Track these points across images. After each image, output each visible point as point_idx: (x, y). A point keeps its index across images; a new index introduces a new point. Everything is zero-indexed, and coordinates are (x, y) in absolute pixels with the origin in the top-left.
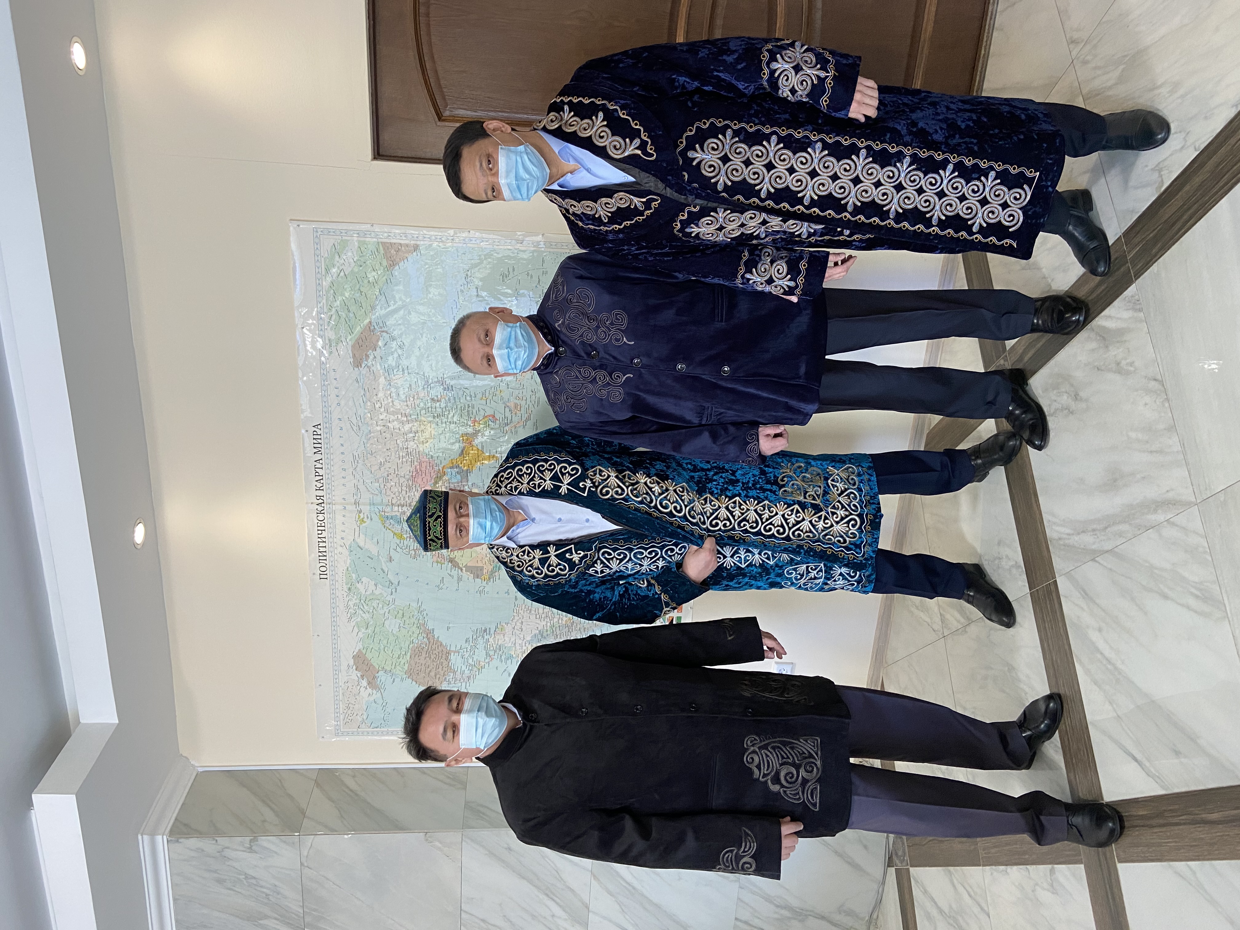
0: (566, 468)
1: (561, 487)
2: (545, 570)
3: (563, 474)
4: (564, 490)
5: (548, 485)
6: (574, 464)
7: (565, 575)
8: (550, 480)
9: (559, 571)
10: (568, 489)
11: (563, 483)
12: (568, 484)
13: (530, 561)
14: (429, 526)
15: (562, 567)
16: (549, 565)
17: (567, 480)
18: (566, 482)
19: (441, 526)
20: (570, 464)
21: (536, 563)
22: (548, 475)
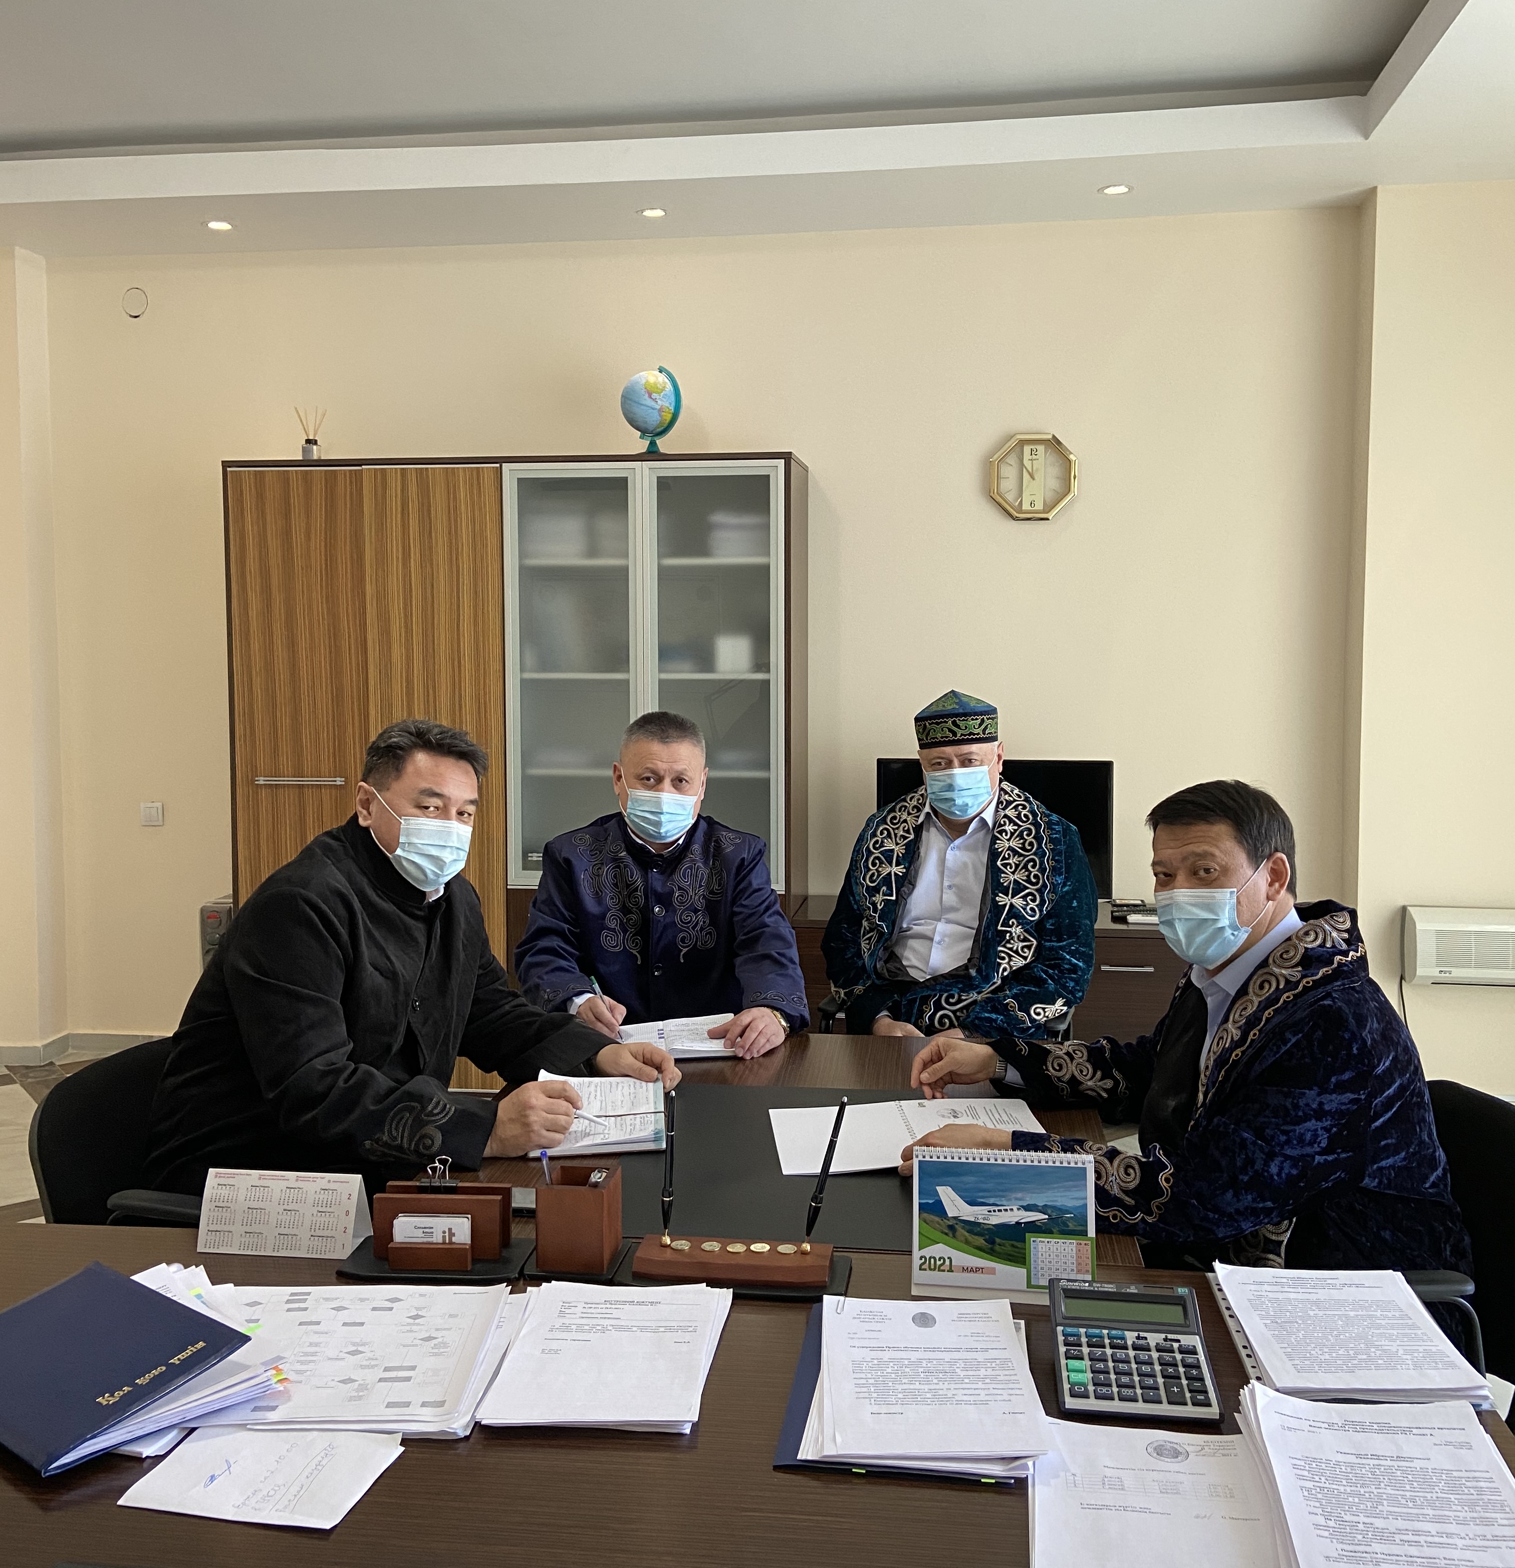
0: (1034, 901)
1: (1007, 896)
2: (877, 853)
3: (1024, 898)
4: (1002, 899)
5: (1009, 877)
6: (1041, 911)
7: (864, 879)
8: (1015, 880)
9: (870, 873)
10: (1005, 905)
11: (1012, 897)
12: (1011, 905)
13: (896, 835)
14: (941, 722)
15: (875, 878)
16: (881, 863)
17: (1018, 902)
18: (1013, 901)
19: (942, 737)
20: (1041, 906)
21: (889, 845)
22: (1020, 876)
